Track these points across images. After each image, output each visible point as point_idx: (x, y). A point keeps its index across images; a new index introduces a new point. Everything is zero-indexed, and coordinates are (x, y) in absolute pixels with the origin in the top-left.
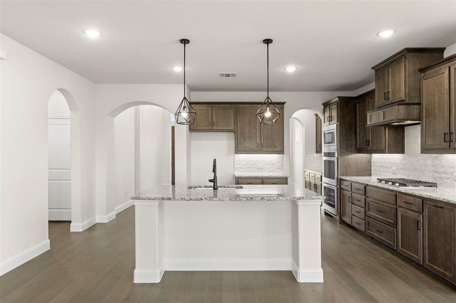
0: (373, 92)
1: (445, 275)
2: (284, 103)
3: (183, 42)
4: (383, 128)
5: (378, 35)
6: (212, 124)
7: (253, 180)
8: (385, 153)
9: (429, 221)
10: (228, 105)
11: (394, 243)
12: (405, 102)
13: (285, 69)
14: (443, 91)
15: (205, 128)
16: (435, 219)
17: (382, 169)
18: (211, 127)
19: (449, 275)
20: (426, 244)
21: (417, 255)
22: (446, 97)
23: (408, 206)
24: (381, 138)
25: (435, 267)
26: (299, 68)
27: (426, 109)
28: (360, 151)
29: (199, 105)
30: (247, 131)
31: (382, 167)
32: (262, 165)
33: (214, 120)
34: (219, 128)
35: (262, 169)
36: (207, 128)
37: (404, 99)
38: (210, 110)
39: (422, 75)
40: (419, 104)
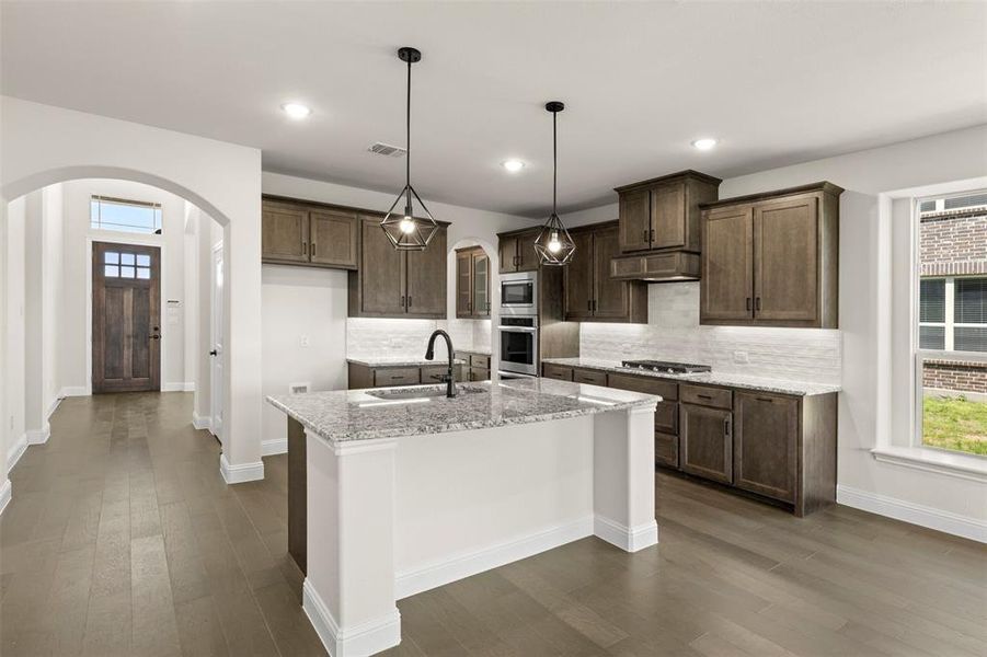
0: (616, 223)
1: (775, 493)
2: (447, 224)
3: (406, 53)
4: (624, 284)
5: (693, 143)
6: (310, 249)
7: (404, 370)
8: (628, 322)
9: (745, 422)
10: (344, 214)
11: (674, 458)
12: (684, 248)
13: (502, 164)
14: (741, 240)
15: (292, 258)
16: (757, 417)
17: (601, 346)
18: (306, 258)
19: (782, 491)
20: (739, 453)
21: (723, 471)
22: (749, 248)
23: (704, 402)
24: (620, 299)
25: (758, 484)
26: (529, 164)
27: (711, 262)
28: (568, 318)
29: (277, 204)
30: (381, 271)
31: (602, 342)
32: (400, 340)
33: (314, 242)
34: (324, 261)
35: (400, 347)
36: (296, 258)
37: (683, 243)
38: (305, 218)
39: (704, 213)
40: (699, 254)
